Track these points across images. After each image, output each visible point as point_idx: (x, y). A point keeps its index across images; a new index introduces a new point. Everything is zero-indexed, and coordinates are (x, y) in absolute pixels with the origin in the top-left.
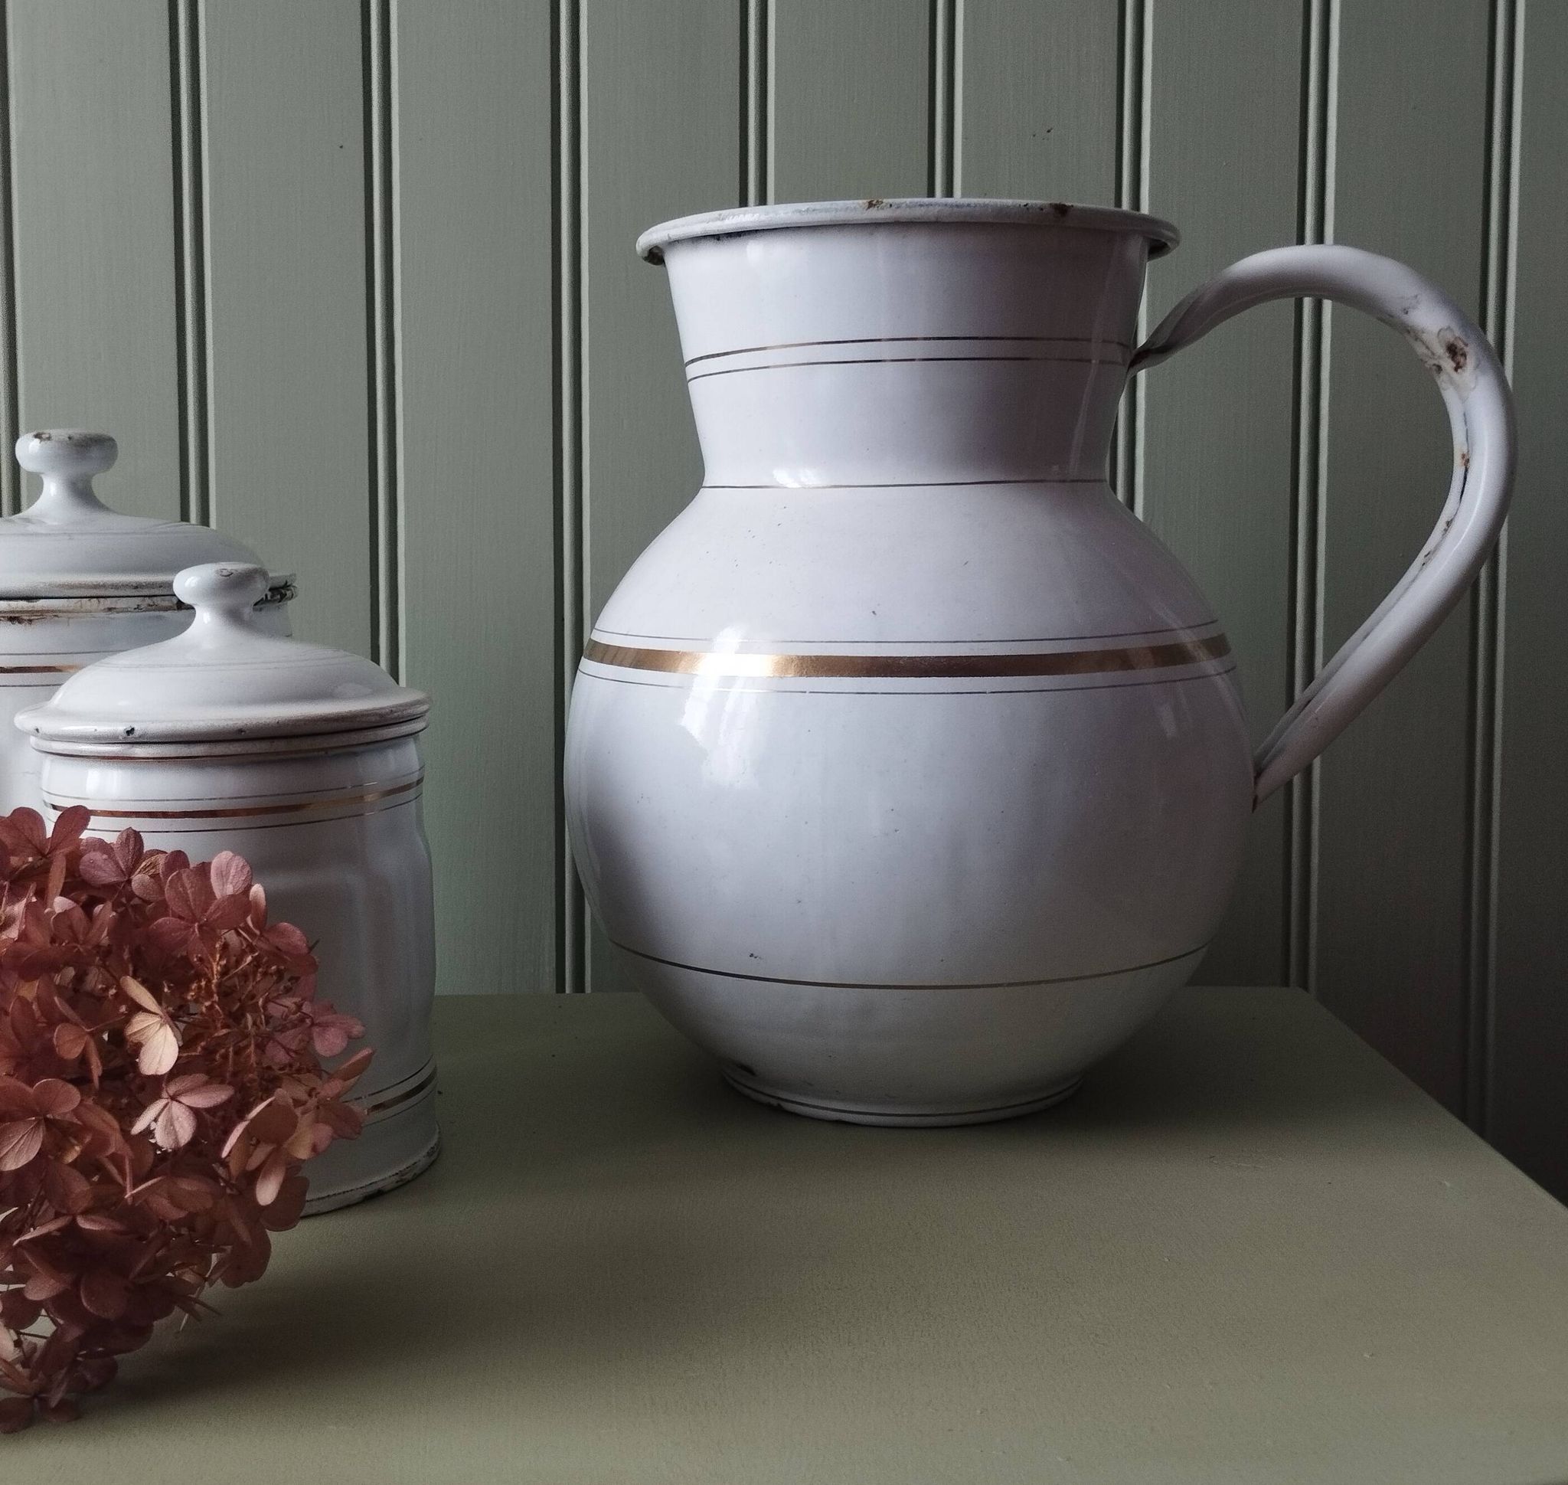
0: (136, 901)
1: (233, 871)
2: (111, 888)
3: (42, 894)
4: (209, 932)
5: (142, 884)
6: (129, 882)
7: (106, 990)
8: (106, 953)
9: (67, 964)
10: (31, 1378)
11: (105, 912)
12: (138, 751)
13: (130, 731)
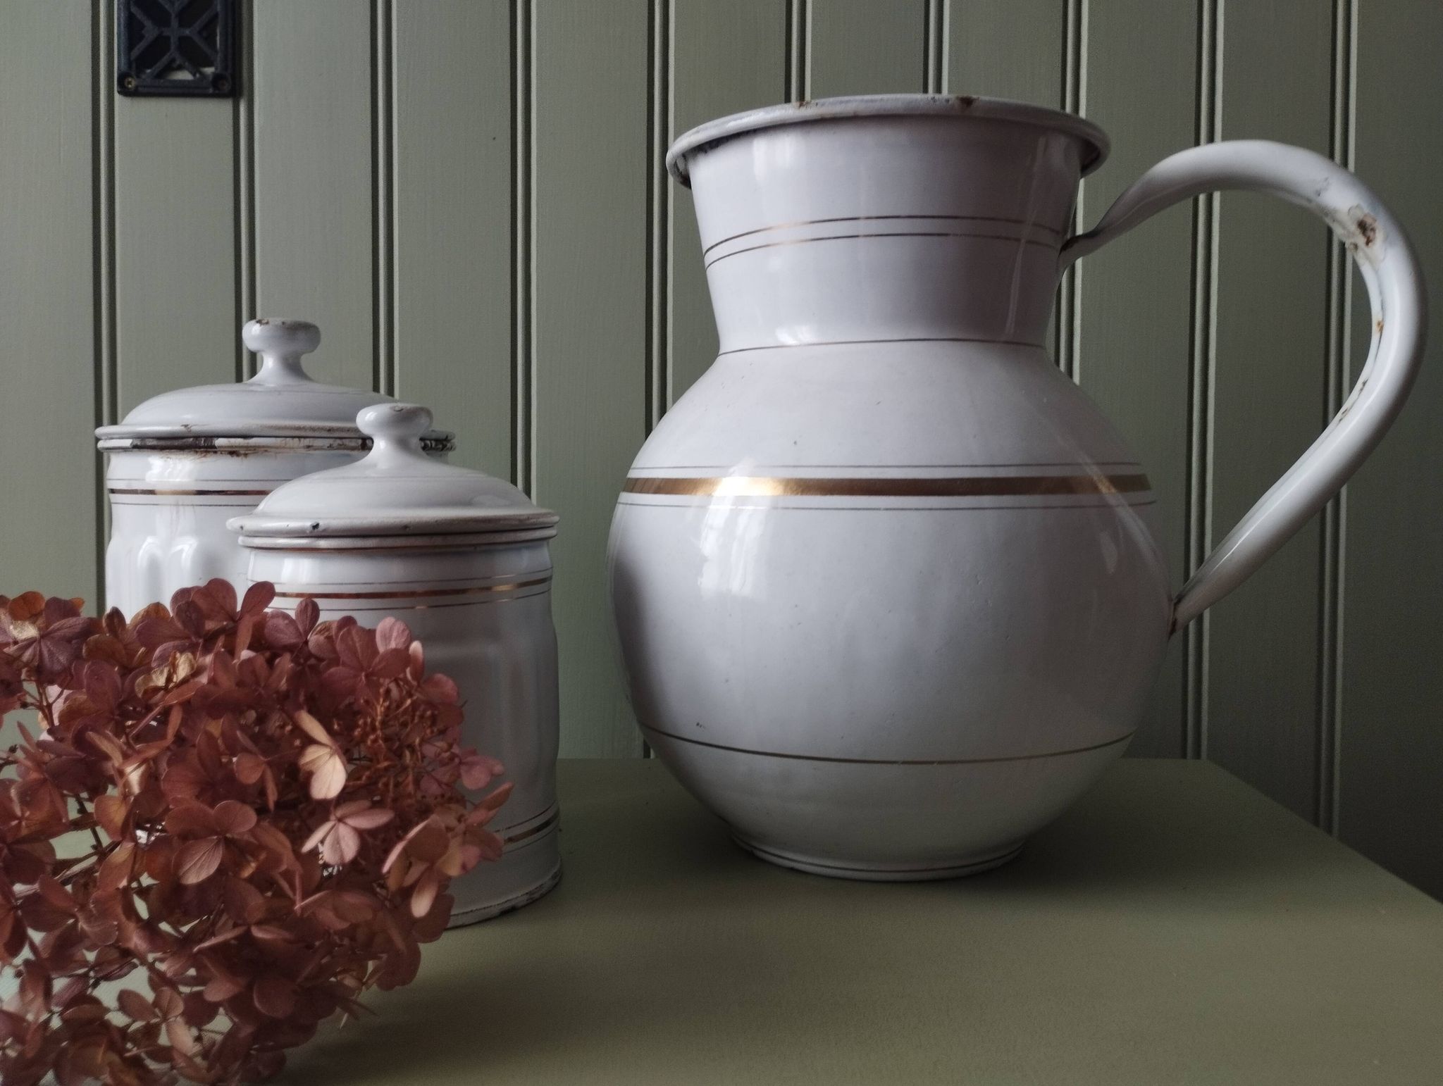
0: (312, 661)
1: (395, 634)
2: (290, 648)
3: (231, 651)
4: (373, 684)
5: (318, 645)
6: (306, 642)
7: (282, 727)
8: (284, 698)
9: (250, 707)
10: (209, 1069)
11: (285, 663)
12: (323, 543)
13: (316, 526)
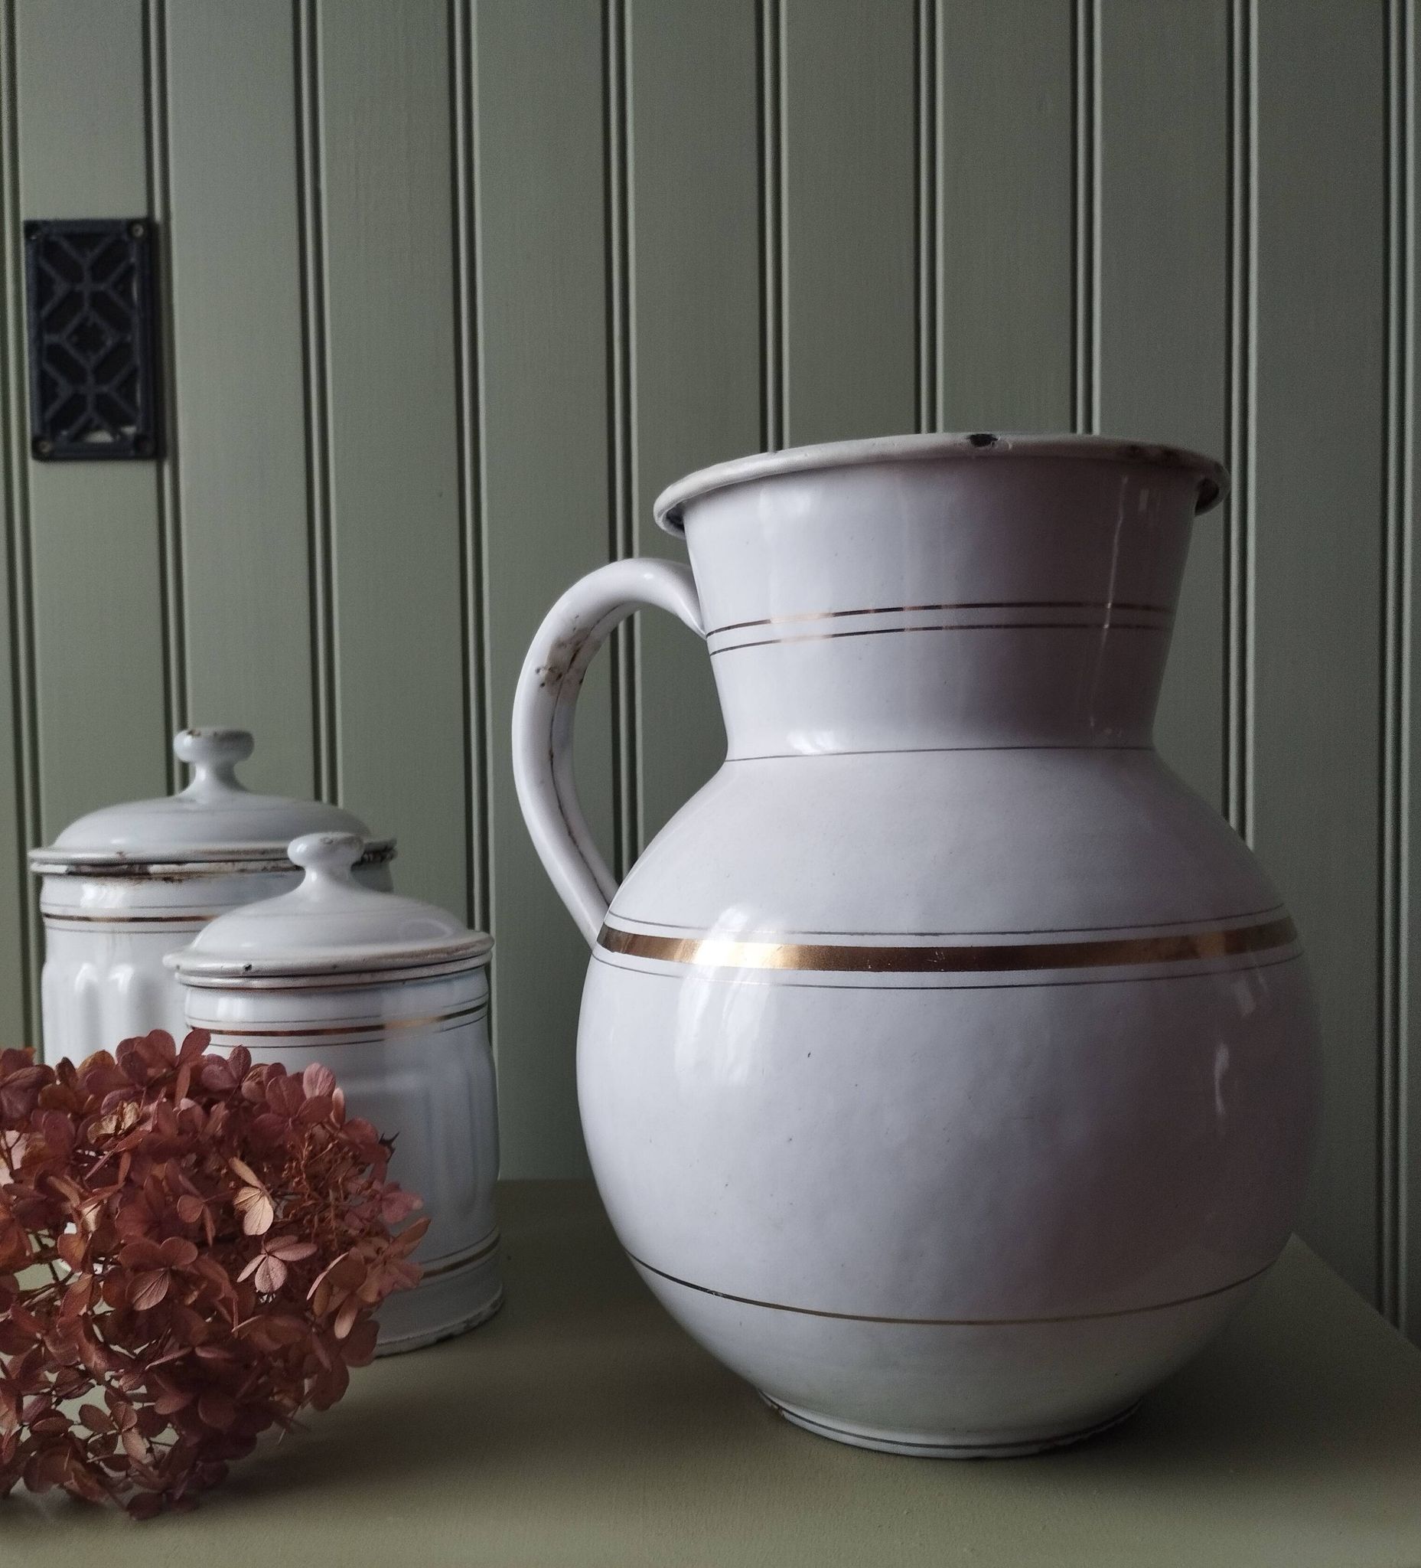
0: (245, 1104)
1: (320, 1079)
2: (226, 1093)
3: (172, 1097)
4: (300, 1123)
5: (250, 1090)
6: (240, 1088)
7: (219, 1170)
8: (219, 1142)
9: (190, 1151)
10: (160, 1476)
11: (220, 1110)
12: (256, 983)
13: (248, 968)
